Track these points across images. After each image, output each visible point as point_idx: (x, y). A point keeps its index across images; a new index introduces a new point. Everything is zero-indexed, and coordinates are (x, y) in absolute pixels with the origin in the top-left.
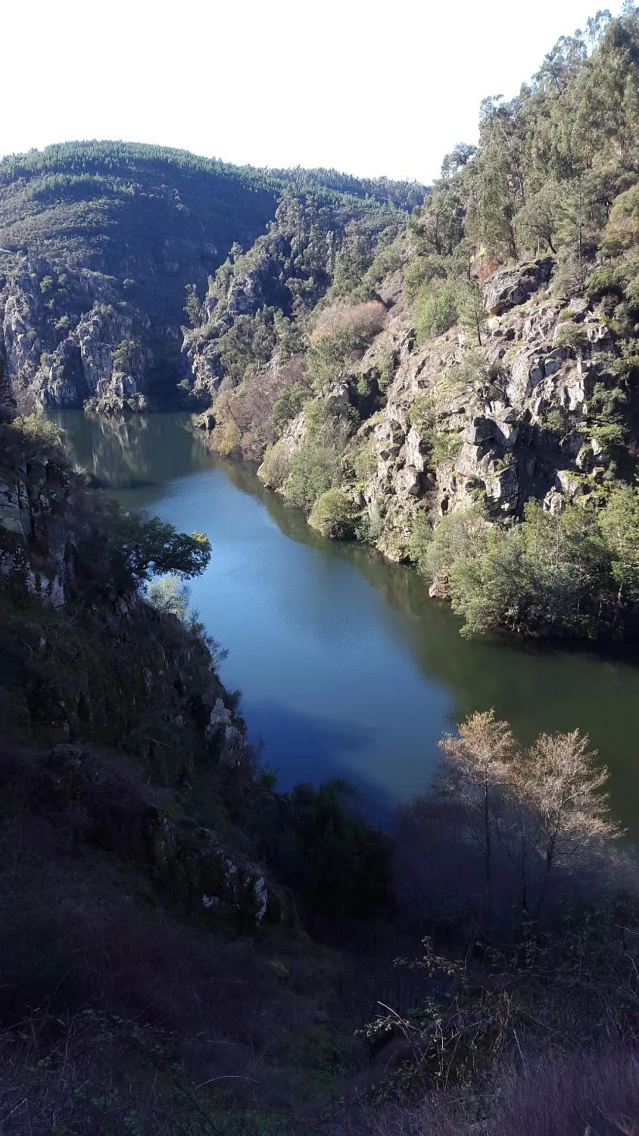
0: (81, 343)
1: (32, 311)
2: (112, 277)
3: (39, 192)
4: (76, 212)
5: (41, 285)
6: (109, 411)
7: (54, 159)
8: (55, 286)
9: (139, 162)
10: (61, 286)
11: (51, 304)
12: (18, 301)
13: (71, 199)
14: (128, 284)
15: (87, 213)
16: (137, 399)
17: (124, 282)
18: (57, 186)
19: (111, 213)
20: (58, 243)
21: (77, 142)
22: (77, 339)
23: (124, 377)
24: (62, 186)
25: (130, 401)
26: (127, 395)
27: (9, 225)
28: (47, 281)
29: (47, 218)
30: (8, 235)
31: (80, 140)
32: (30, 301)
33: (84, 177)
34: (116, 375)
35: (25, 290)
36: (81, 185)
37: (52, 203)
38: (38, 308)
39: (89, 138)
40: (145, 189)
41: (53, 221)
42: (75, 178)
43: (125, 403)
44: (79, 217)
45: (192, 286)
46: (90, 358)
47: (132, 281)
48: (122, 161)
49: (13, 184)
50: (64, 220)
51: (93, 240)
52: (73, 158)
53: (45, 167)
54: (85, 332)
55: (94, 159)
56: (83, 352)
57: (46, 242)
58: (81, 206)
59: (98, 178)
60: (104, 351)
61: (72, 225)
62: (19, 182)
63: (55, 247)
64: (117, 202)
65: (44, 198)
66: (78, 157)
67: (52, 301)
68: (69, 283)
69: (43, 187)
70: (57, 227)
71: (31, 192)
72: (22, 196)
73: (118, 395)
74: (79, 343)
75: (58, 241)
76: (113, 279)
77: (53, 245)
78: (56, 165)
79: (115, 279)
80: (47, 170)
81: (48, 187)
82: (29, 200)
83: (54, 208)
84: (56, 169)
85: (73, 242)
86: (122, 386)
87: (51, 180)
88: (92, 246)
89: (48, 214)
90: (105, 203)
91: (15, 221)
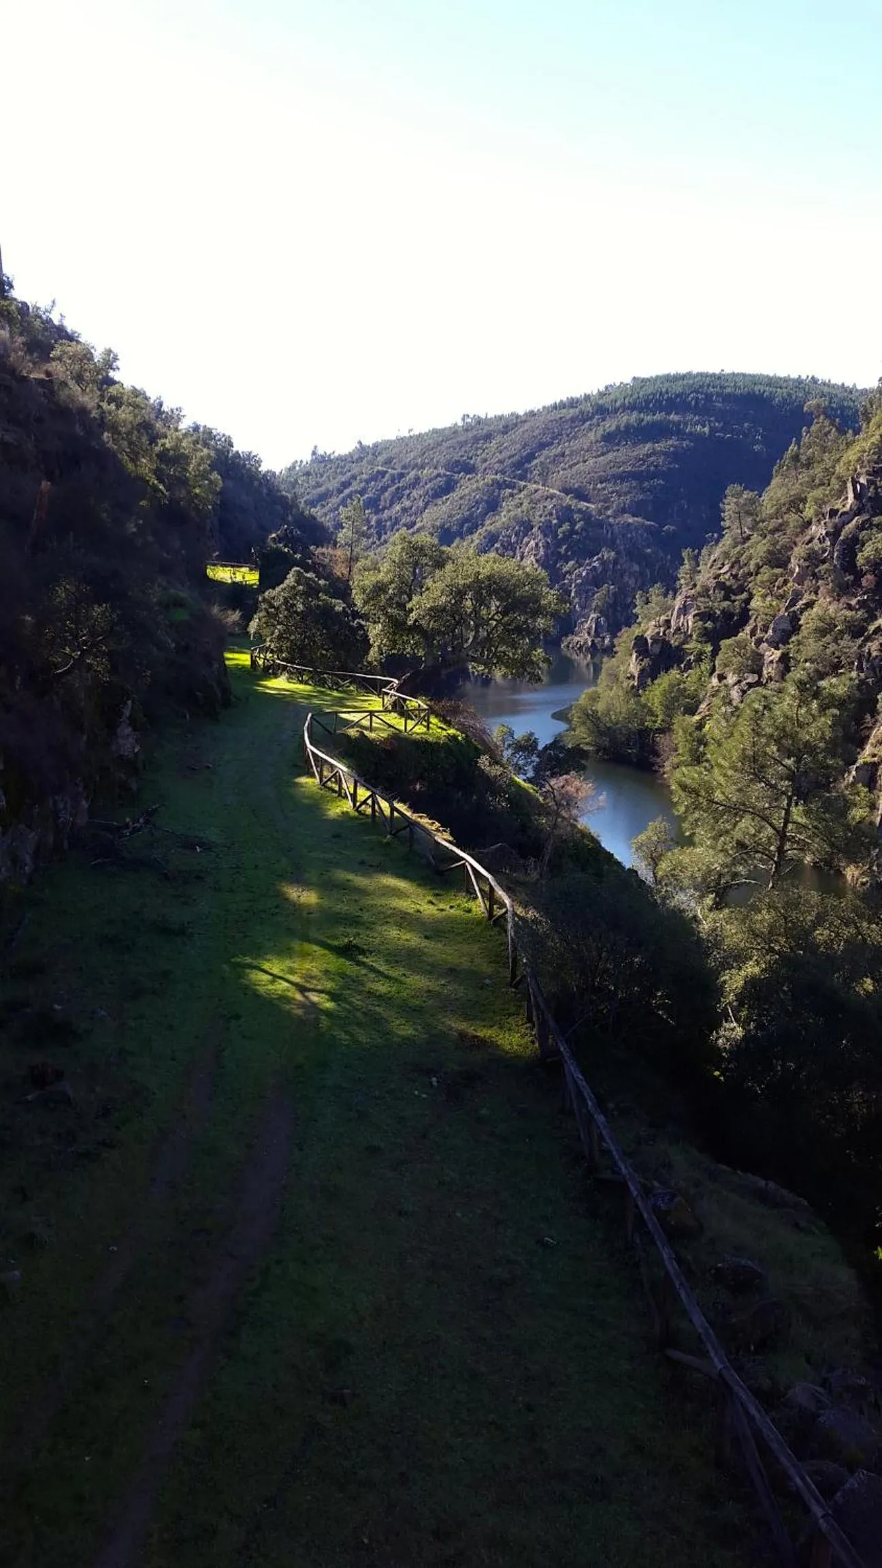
0: (573, 585)
1: (546, 555)
2: (652, 523)
3: (608, 433)
4: (639, 455)
5: (560, 530)
6: (579, 648)
7: (635, 396)
8: (572, 531)
9: (727, 398)
10: (576, 533)
11: (563, 550)
12: (537, 545)
13: (638, 440)
14: (668, 532)
15: (649, 456)
16: (603, 638)
17: (664, 529)
18: (627, 426)
19: (675, 456)
20: (610, 487)
21: (668, 375)
22: (571, 581)
23: (598, 618)
24: (633, 426)
25: (597, 640)
26: (597, 634)
27: (571, 467)
28: (566, 527)
29: (607, 460)
30: (567, 477)
31: (673, 372)
32: (547, 546)
33: (658, 417)
34: (593, 615)
35: (545, 535)
36: (653, 425)
37: (618, 444)
38: (552, 552)
39: (683, 370)
40: (723, 430)
41: (612, 464)
42: (649, 418)
43: (593, 641)
44: (640, 460)
45: (713, 535)
46: (577, 600)
47: (673, 528)
48: (709, 397)
49: (588, 423)
50: (623, 463)
51: (646, 484)
52: (654, 395)
53: (623, 405)
54: (580, 575)
55: (677, 396)
56: (573, 594)
57: (599, 486)
58: (646, 449)
59: (674, 417)
60: (590, 594)
61: (630, 468)
62: (595, 421)
63: (606, 492)
64: (685, 444)
65: (610, 439)
66: (661, 394)
67: (564, 547)
68: (585, 530)
69: (613, 428)
70: (615, 470)
71: (600, 431)
72: (592, 436)
73: (589, 634)
74: (571, 586)
75: (611, 485)
76: (653, 526)
77: (604, 489)
78: (635, 403)
79: (656, 525)
80: (624, 408)
81: (618, 427)
82: (597, 441)
83: (618, 450)
84: (632, 407)
85: (625, 487)
86: (594, 626)
87: (625, 419)
88: (643, 490)
89: (610, 456)
90: (672, 446)
91: (578, 462)
